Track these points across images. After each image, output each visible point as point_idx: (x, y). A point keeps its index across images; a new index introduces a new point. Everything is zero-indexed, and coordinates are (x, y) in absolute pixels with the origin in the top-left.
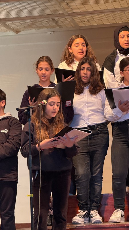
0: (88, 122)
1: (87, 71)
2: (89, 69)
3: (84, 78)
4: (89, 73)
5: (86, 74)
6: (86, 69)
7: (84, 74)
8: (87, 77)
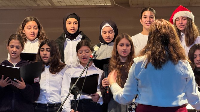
0: (49, 99)
1: (46, 53)
2: (48, 50)
3: (45, 58)
4: (48, 54)
5: (46, 55)
6: (45, 50)
7: (44, 55)
8: (47, 57)
